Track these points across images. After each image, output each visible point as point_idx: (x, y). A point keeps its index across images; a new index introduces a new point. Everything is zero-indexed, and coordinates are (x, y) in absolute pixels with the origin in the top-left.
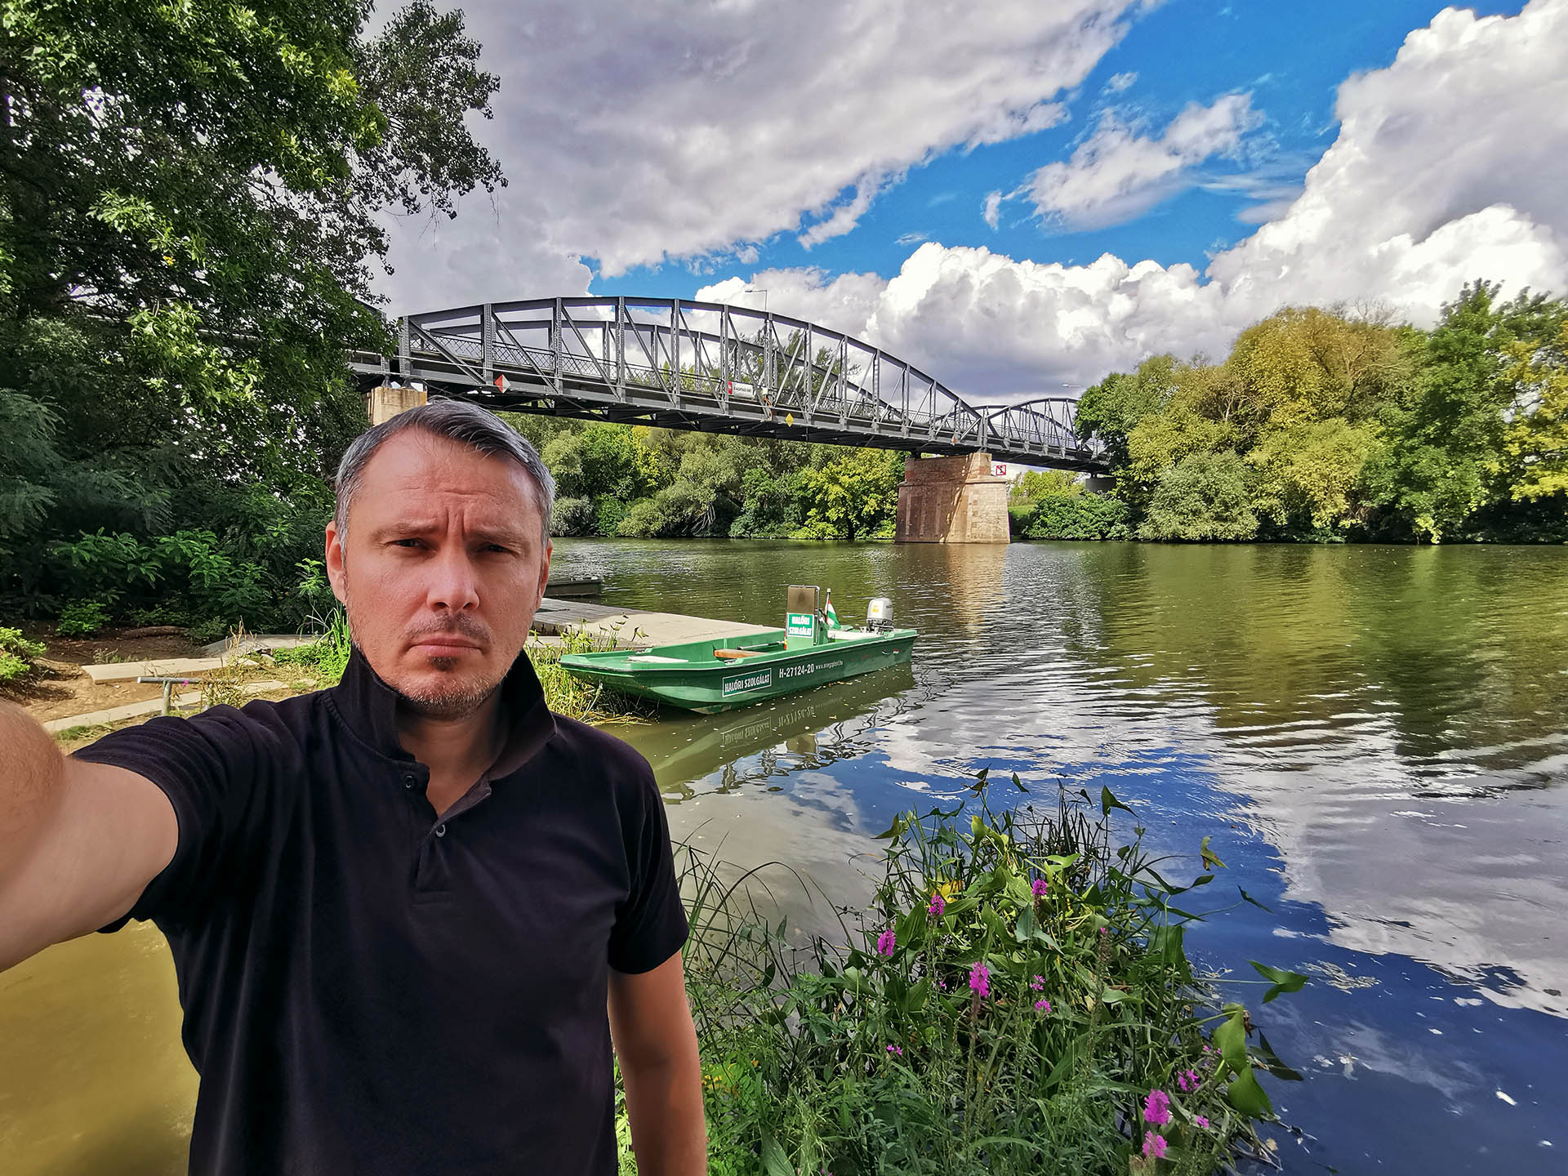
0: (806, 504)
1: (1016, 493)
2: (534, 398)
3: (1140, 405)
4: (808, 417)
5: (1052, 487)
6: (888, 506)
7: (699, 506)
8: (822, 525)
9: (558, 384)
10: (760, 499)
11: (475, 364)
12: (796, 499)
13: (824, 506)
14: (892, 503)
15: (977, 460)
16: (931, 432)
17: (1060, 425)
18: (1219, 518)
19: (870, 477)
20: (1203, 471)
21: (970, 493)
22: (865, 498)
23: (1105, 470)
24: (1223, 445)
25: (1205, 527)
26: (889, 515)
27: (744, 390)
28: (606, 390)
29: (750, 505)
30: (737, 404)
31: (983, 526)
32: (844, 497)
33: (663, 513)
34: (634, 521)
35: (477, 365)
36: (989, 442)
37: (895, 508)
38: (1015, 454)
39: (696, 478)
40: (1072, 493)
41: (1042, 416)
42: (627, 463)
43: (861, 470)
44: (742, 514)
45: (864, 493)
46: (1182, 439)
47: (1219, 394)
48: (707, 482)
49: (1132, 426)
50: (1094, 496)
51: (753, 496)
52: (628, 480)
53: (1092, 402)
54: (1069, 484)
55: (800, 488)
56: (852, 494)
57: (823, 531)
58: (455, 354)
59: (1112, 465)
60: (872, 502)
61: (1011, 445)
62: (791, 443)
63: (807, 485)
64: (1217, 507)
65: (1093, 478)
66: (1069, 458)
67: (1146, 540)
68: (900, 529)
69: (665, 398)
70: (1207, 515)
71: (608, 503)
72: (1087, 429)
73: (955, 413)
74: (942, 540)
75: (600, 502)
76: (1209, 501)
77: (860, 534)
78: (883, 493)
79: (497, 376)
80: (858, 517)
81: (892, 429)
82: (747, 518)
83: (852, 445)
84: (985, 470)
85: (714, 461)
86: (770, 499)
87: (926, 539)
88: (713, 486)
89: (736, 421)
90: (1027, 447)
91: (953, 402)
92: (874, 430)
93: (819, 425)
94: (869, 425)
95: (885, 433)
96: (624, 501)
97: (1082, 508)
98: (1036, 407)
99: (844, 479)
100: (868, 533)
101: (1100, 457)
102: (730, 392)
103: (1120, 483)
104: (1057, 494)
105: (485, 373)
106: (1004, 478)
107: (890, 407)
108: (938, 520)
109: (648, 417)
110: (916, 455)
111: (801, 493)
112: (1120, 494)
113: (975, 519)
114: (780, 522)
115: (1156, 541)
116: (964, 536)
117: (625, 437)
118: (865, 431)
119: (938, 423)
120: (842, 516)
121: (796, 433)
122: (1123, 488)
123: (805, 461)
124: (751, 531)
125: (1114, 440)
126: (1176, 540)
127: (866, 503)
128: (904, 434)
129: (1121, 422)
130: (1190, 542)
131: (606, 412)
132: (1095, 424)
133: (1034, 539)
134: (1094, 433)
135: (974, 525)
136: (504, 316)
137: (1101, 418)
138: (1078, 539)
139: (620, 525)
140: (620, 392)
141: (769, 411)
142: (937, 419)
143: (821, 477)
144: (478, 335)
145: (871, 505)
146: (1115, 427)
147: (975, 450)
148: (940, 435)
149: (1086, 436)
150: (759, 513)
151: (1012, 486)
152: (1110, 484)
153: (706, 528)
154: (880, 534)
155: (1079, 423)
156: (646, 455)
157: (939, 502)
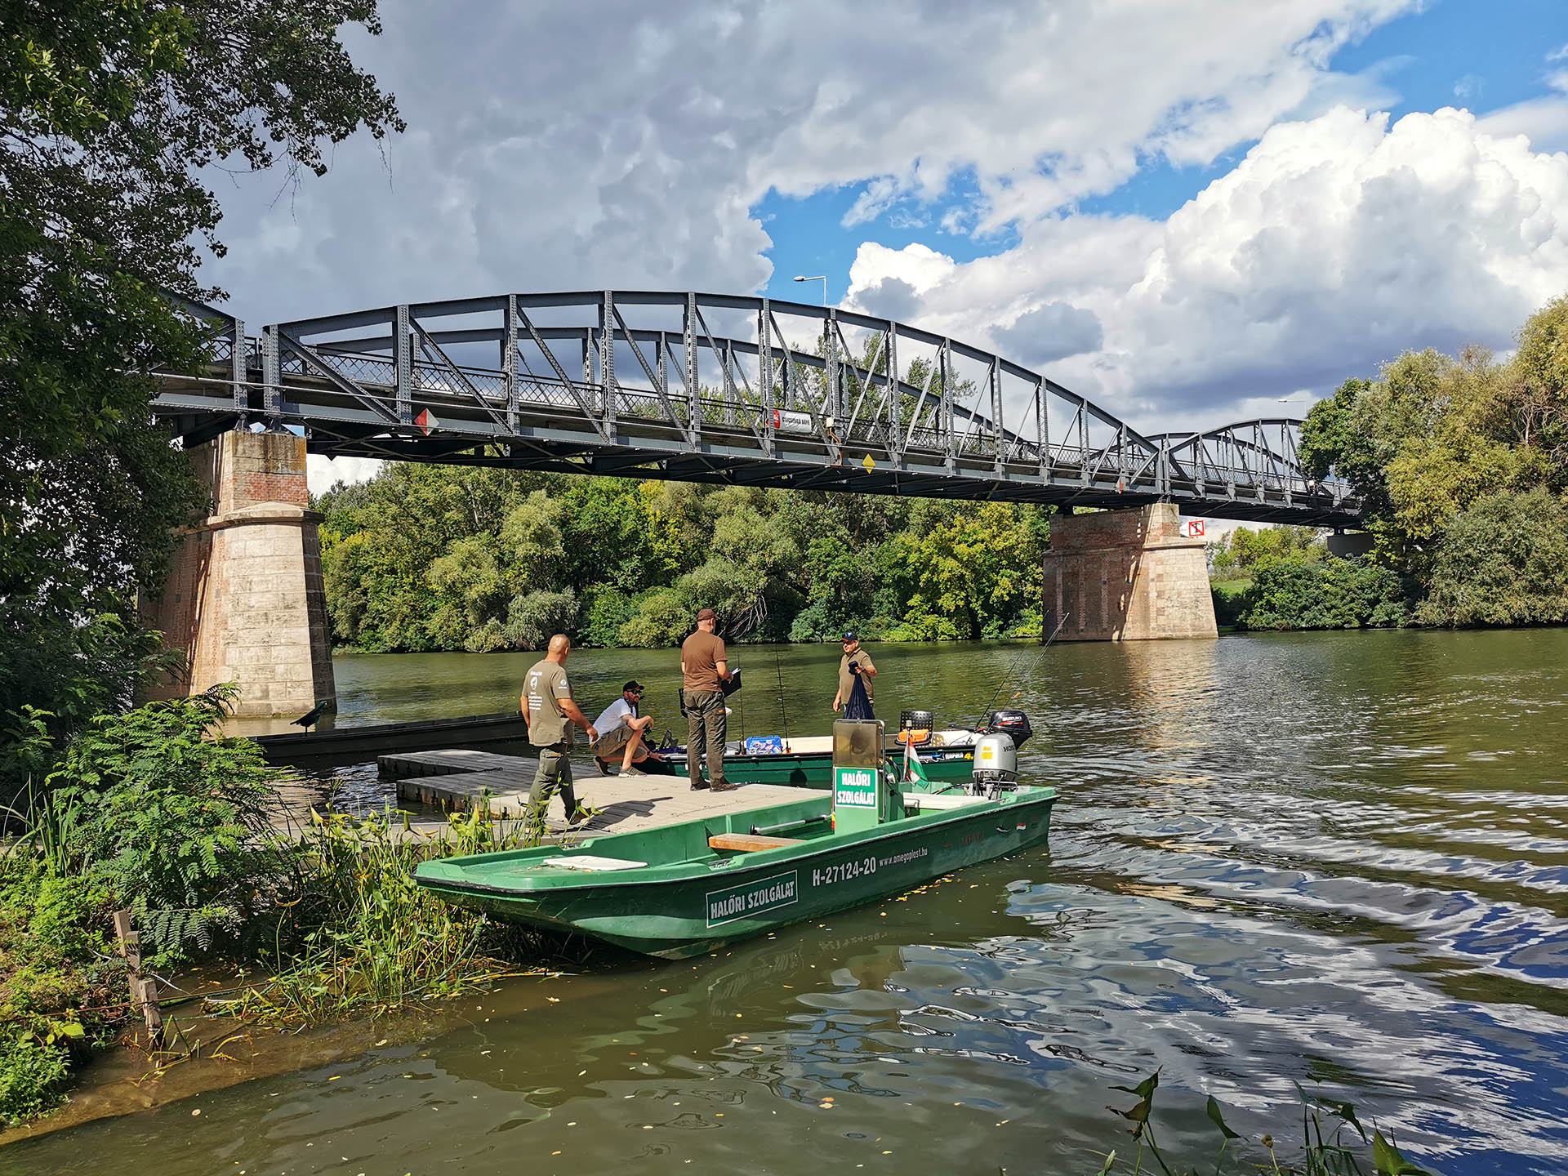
0: (905, 588)
1: (1222, 563)
2: (478, 442)
3: (1397, 424)
4: (895, 458)
5: (1276, 551)
6: (1030, 588)
7: (742, 598)
8: (931, 619)
9: (512, 420)
10: (834, 583)
11: (385, 394)
12: (887, 580)
13: (932, 592)
14: (1035, 583)
15: (1158, 514)
16: (1085, 476)
17: (1279, 459)
18: (1534, 589)
19: (999, 544)
20: (1502, 519)
21: (1150, 563)
22: (994, 577)
23: (1355, 522)
24: (1528, 478)
25: (1519, 605)
26: (1031, 602)
27: (797, 421)
28: (588, 428)
29: (820, 592)
30: (787, 440)
31: (1174, 613)
32: (963, 576)
33: (688, 608)
34: (645, 622)
35: (385, 396)
36: (1173, 487)
37: (1039, 590)
38: (1216, 503)
39: (738, 556)
40: (1307, 559)
41: (1252, 446)
42: (634, 536)
43: (985, 534)
44: (807, 606)
45: (991, 568)
46: (1466, 472)
47: (1511, 406)
48: (753, 559)
49: (1389, 456)
50: (1342, 563)
51: (824, 579)
52: (635, 562)
53: (1325, 423)
54: (1303, 545)
55: (896, 565)
56: (974, 571)
57: (934, 629)
58: (352, 380)
59: (1365, 514)
60: (1005, 582)
61: (1207, 490)
62: (879, 498)
63: (904, 559)
64: (1531, 573)
65: (1339, 534)
66: (1297, 506)
67: (1431, 627)
68: (1048, 624)
69: (678, 438)
70: (1517, 585)
71: (604, 597)
72: (1319, 464)
73: (1119, 447)
74: (1115, 636)
75: (592, 596)
76: (1519, 563)
77: (990, 631)
78: (1019, 567)
79: (417, 410)
80: (986, 606)
81: (1026, 472)
82: (817, 612)
83: (969, 498)
84: (1169, 528)
85: (763, 528)
86: (850, 582)
87: (1092, 635)
88: (763, 565)
89: (788, 468)
90: (1231, 491)
91: (1114, 431)
92: (998, 474)
93: (914, 469)
94: (991, 468)
95: (1015, 478)
96: (629, 592)
97: (1325, 580)
98: (1239, 434)
99: (961, 549)
100: (1001, 629)
101: (1345, 503)
102: (777, 425)
103: (1381, 540)
104: (1287, 560)
105: (400, 408)
106: (1201, 540)
107: (1020, 441)
108: (1105, 606)
109: (655, 466)
110: (1066, 511)
111: (898, 572)
112: (1381, 556)
113: (1161, 603)
114: (868, 617)
115: (1447, 626)
116: (1147, 628)
117: (629, 498)
118: (985, 477)
119: (1098, 463)
120: (961, 603)
121: (881, 483)
122: (1385, 548)
123: (899, 524)
124: (823, 631)
125: (1364, 478)
126: (1477, 624)
127: (996, 583)
128: (1043, 479)
129: (1372, 450)
130: (1499, 626)
131: (590, 460)
132: (1333, 455)
133: (1256, 630)
134: (1332, 468)
135: (1160, 611)
136: (429, 324)
137: (1340, 445)
138: (1324, 628)
139: (624, 628)
140: (608, 429)
141: (837, 452)
142: (1092, 457)
143: (927, 546)
144: (390, 352)
145: (1003, 588)
146: (1363, 458)
147: (1153, 499)
148: (1098, 479)
149: (1321, 474)
150: (833, 605)
151: (1216, 552)
152: (1365, 542)
153: (754, 630)
154: (1020, 631)
155: (1308, 455)
156: (662, 523)
157: (1104, 578)
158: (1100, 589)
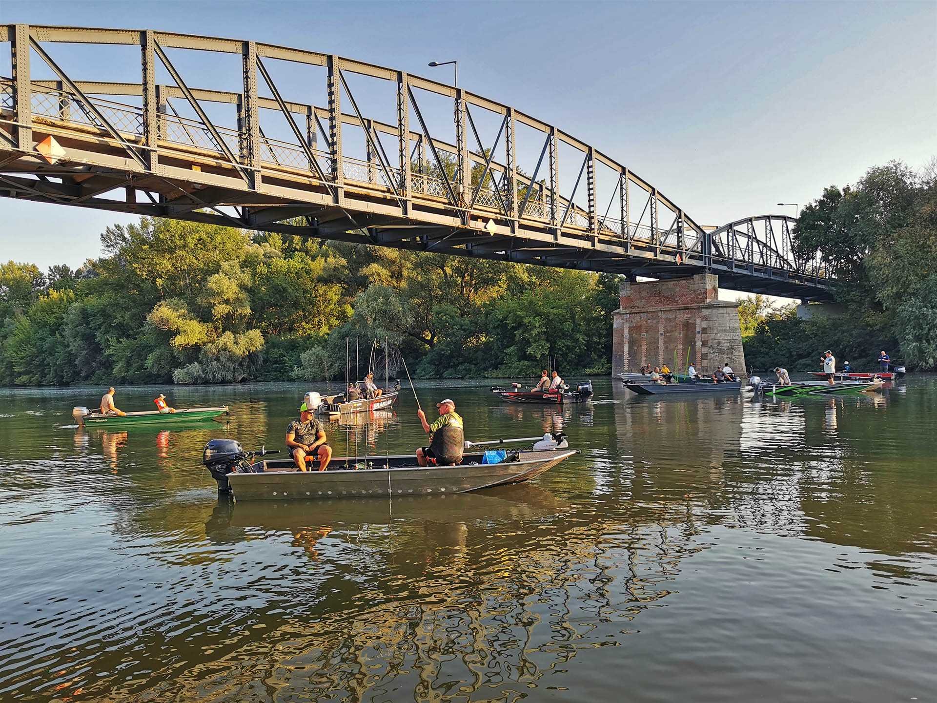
15: (703, 282)
16: (657, 249)
28: (231, 173)
31: (714, 357)
35: (6, 119)
36: (715, 262)
38: (740, 276)
68: (617, 366)
79: (40, 138)
84: (713, 293)
90: (751, 267)
93: (528, 234)
94: (585, 238)
105: (21, 132)
108: (661, 352)
110: (632, 279)
113: (705, 350)
118: (581, 245)
135: (704, 356)
147: (700, 270)
148: (663, 252)
157: (661, 331)
158: (658, 339)
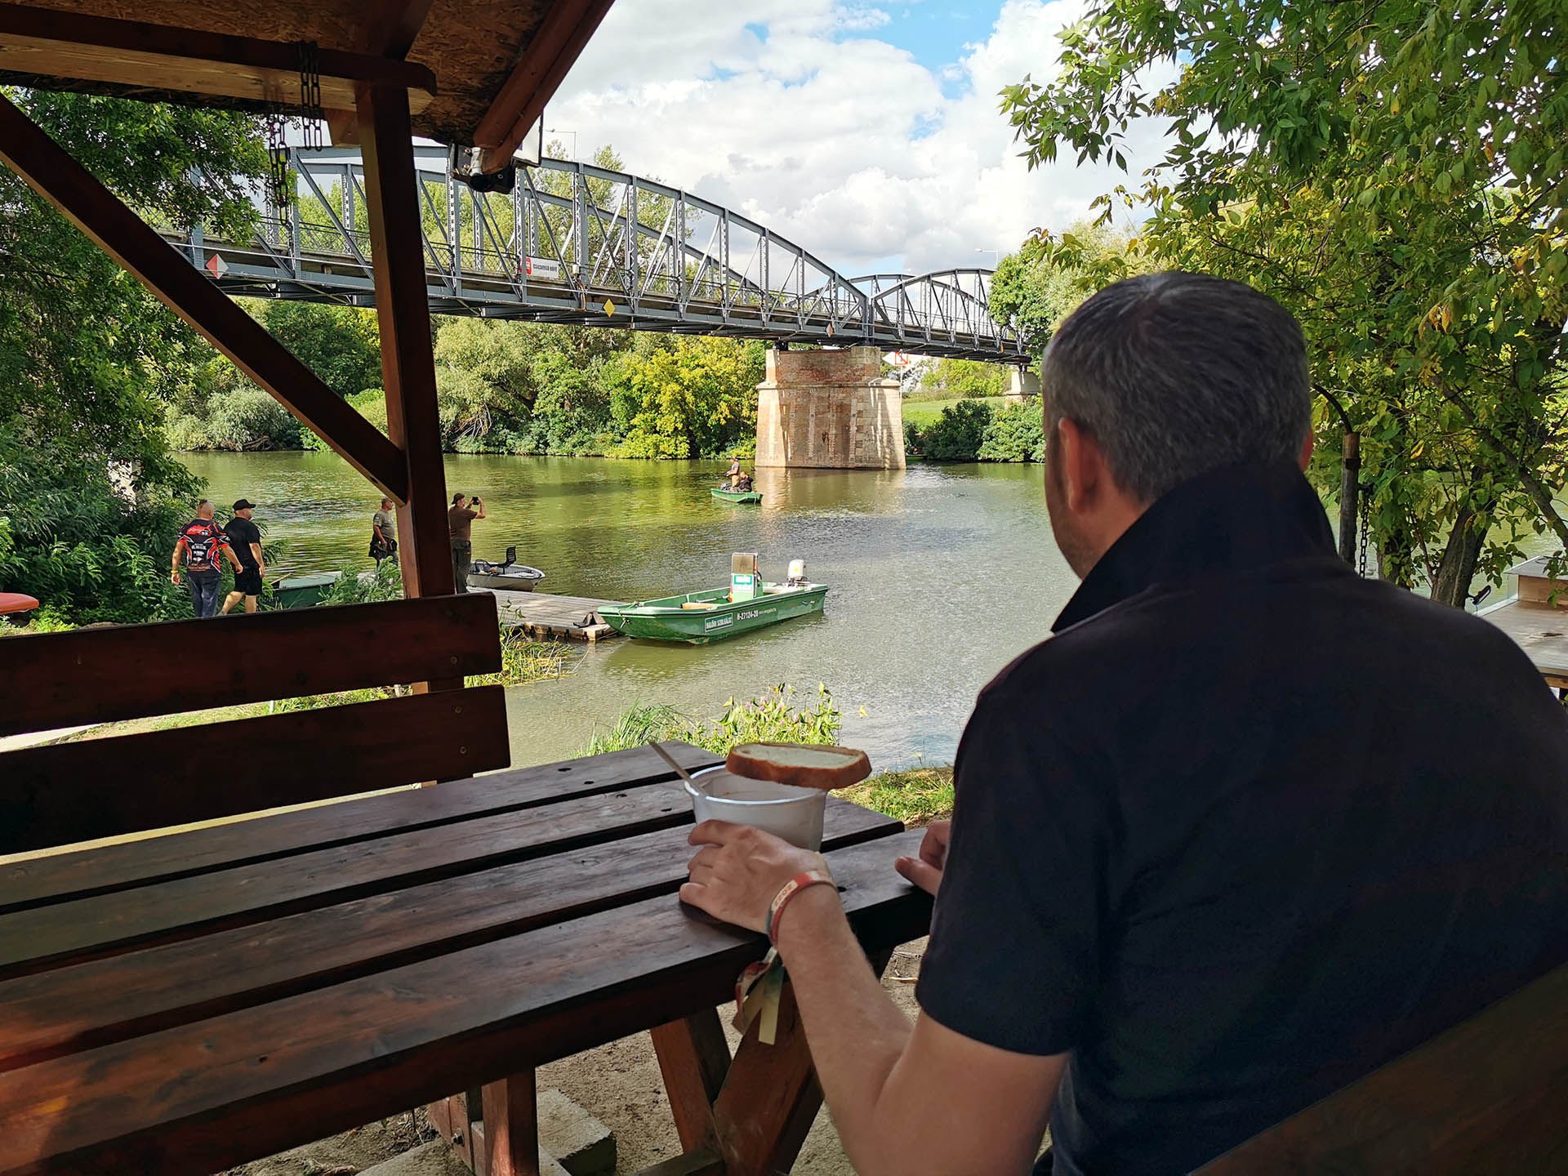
4: (634, 303)
6: (745, 413)
7: (466, 408)
8: (653, 438)
9: (294, 266)
10: (560, 398)
13: (654, 412)
14: (751, 408)
15: (863, 355)
16: (800, 319)
19: (718, 370)
26: (746, 426)
27: (548, 269)
28: (359, 273)
29: (544, 406)
30: (539, 287)
31: (870, 446)
35: (181, 241)
36: (878, 331)
38: (914, 344)
39: (463, 365)
43: (706, 359)
44: (532, 419)
45: (711, 393)
48: (477, 370)
51: (549, 394)
53: (1009, 278)
56: (695, 394)
57: (655, 448)
60: (722, 407)
61: (906, 334)
66: (983, 349)
69: (440, 283)
77: (707, 452)
79: (209, 256)
80: (703, 428)
81: (749, 316)
82: (541, 425)
84: (871, 369)
85: (489, 338)
88: (488, 377)
89: (536, 309)
90: (928, 336)
92: (723, 319)
93: (650, 314)
94: (716, 313)
95: (737, 323)
100: (718, 450)
102: (529, 272)
105: (193, 253)
107: (743, 280)
110: (782, 347)
111: (623, 391)
113: (860, 437)
116: (846, 459)
118: (711, 321)
120: (679, 425)
123: (625, 343)
124: (547, 445)
127: (715, 408)
135: (858, 444)
141: (582, 297)
143: (651, 370)
145: (720, 412)
147: (859, 342)
148: (811, 323)
157: (812, 412)
158: (808, 420)
